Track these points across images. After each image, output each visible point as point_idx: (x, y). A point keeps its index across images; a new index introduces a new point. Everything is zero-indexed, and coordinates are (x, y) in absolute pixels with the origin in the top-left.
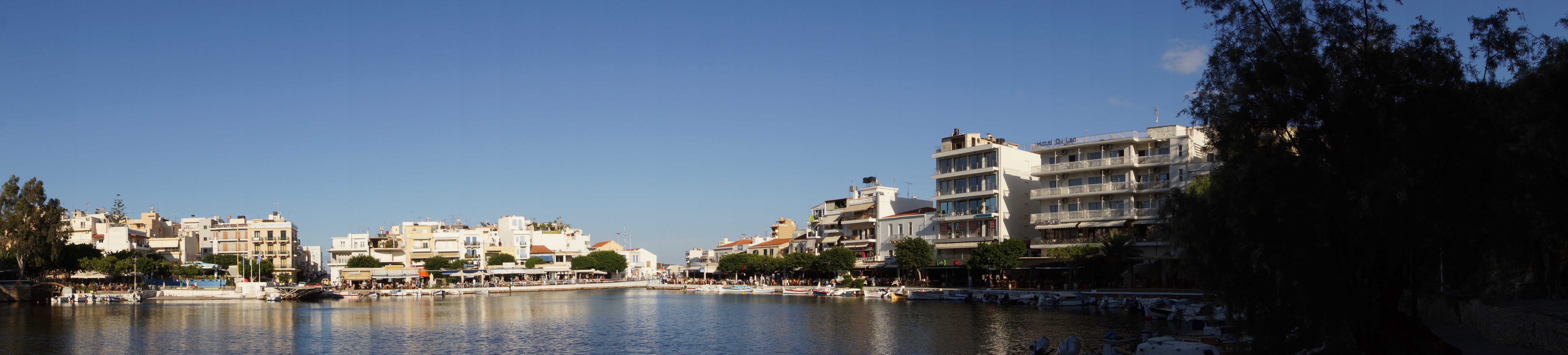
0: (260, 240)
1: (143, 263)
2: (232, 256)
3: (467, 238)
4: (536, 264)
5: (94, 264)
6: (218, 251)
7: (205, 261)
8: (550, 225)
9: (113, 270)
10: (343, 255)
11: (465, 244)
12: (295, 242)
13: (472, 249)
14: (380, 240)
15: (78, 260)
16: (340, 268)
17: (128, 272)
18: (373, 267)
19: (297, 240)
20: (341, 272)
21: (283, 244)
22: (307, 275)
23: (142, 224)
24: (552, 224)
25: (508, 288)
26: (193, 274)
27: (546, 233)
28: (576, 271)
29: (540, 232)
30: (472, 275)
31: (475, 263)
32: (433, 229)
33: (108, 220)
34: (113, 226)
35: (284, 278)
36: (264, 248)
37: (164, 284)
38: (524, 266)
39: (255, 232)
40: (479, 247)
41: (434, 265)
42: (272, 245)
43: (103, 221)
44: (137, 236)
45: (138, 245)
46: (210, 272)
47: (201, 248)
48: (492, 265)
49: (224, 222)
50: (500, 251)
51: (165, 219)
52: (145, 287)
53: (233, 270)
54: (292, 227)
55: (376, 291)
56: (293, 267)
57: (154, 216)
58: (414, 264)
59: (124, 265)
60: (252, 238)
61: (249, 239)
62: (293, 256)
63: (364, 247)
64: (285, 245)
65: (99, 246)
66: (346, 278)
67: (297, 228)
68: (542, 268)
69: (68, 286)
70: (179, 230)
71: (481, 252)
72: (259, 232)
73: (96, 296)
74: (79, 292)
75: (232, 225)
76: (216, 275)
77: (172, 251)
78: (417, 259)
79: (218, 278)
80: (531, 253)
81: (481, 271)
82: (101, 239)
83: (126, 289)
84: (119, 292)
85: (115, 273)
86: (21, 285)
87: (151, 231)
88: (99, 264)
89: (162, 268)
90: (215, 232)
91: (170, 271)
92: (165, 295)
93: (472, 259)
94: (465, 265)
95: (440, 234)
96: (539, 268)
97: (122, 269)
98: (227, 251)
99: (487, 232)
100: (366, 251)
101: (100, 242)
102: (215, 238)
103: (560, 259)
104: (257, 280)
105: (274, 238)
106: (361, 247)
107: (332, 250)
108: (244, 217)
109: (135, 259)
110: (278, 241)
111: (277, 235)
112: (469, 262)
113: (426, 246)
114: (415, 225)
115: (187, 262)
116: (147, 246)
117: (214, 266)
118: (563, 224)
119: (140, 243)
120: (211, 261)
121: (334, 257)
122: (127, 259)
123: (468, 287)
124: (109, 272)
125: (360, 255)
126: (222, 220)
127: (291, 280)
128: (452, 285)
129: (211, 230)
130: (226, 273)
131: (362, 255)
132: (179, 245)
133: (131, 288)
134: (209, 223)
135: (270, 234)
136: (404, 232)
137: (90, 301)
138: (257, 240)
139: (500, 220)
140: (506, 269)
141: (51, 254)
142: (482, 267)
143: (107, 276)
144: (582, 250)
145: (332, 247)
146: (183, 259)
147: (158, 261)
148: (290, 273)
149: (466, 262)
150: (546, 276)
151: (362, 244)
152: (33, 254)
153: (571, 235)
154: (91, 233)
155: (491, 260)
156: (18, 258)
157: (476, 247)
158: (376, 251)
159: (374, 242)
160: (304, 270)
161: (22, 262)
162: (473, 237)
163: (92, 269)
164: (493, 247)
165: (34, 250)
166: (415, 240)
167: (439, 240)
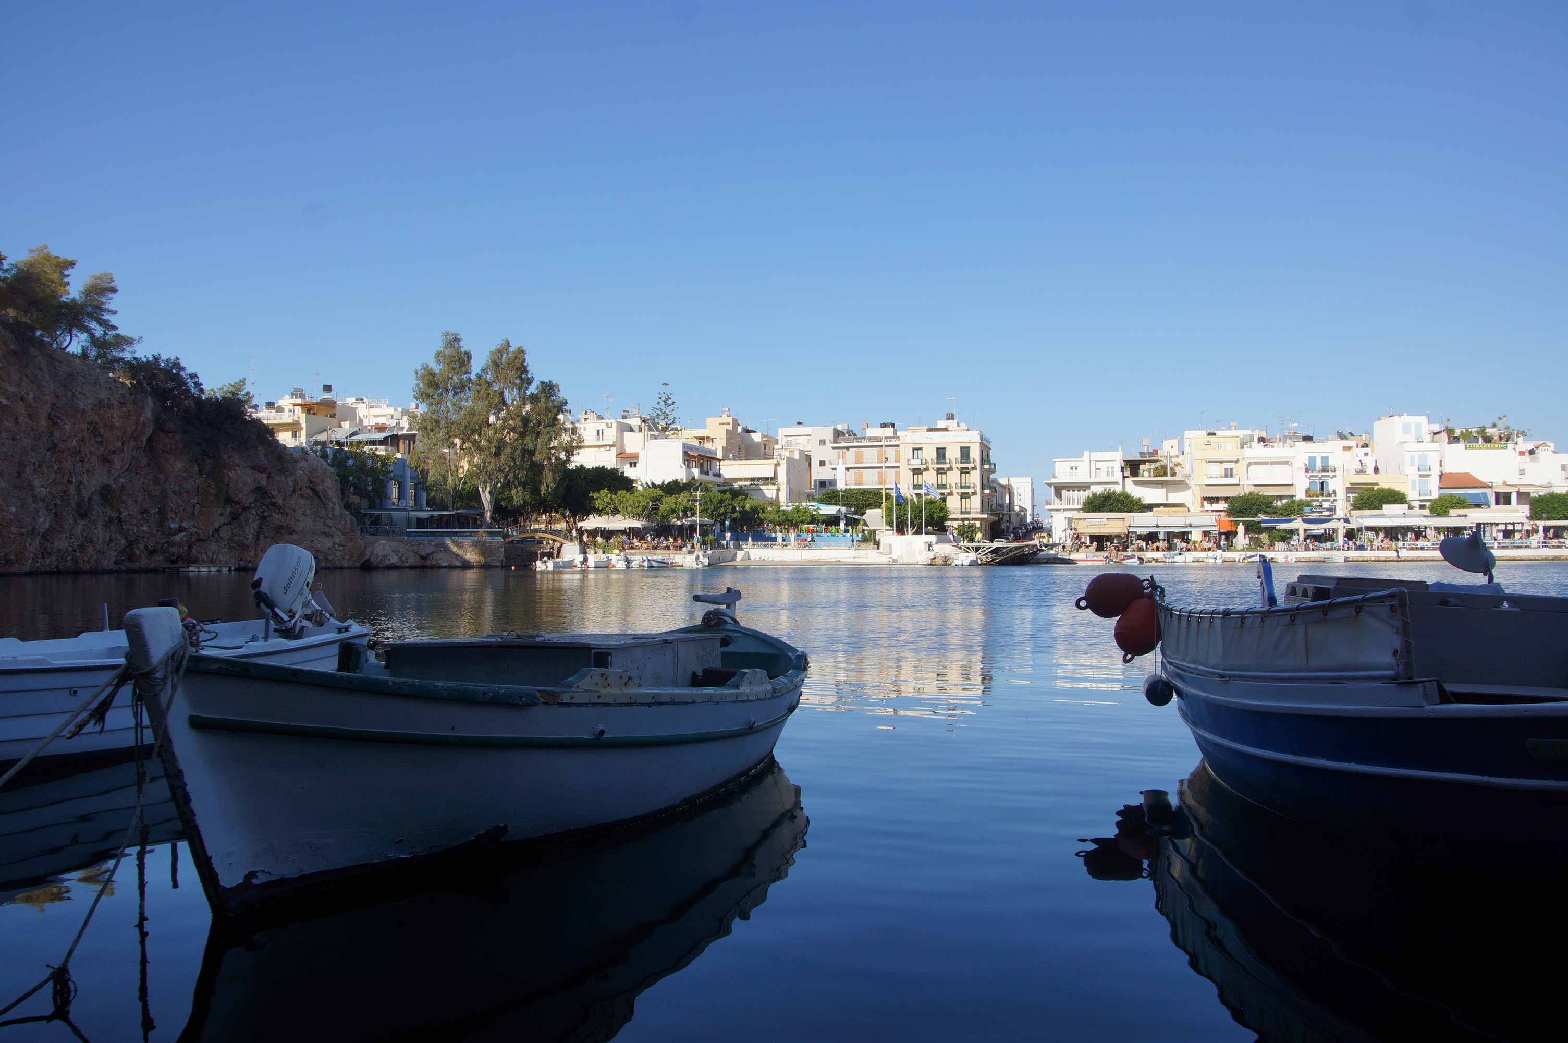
0: (922, 464)
1: (711, 502)
2: (871, 493)
3: (1310, 458)
4: (1453, 508)
6: (846, 485)
7: (821, 501)
8: (1482, 431)
9: (657, 514)
10: (1074, 491)
11: (1307, 471)
13: (1320, 479)
14: (1144, 462)
15: (591, 495)
16: (1069, 515)
17: (685, 516)
18: (1129, 511)
19: (989, 464)
20: (1070, 520)
21: (964, 471)
22: (1008, 525)
23: (709, 436)
24: (1487, 430)
25: (1394, 554)
26: (801, 523)
27: (1473, 448)
29: (1460, 446)
30: (1318, 529)
31: (1326, 505)
32: (1245, 444)
33: (647, 427)
34: (656, 439)
35: (966, 530)
36: (929, 478)
37: (750, 539)
38: (1426, 512)
39: (914, 449)
40: (1334, 476)
41: (1246, 509)
42: (945, 473)
43: (636, 429)
44: (699, 455)
45: (702, 472)
46: (832, 521)
47: (815, 480)
48: (1359, 509)
49: (856, 433)
50: (1377, 484)
51: (750, 428)
52: (716, 544)
53: (874, 517)
54: (981, 440)
55: (1136, 554)
56: (982, 512)
57: (729, 424)
58: (1207, 506)
59: (676, 504)
60: (908, 460)
61: (902, 464)
62: (982, 493)
63: (1113, 475)
64: (969, 473)
65: (629, 472)
66: (1080, 531)
67: (990, 442)
68: (1466, 516)
69: (572, 541)
70: (776, 447)
71: (1337, 484)
72: (921, 449)
73: (628, 558)
74: (596, 552)
75: (870, 439)
77: (764, 484)
78: (1212, 498)
79: (847, 531)
80: (1441, 488)
81: (1339, 520)
82: (633, 460)
83: (681, 548)
84: (667, 552)
85: (658, 519)
86: (488, 539)
87: (725, 448)
88: (631, 502)
89: (747, 511)
90: (840, 451)
91: (762, 516)
92: (752, 558)
93: (1320, 498)
94: (1306, 509)
95: (1257, 451)
96: (1460, 516)
97: (673, 511)
98: (862, 484)
99: (1349, 448)
100: (1116, 483)
101: (632, 465)
102: (841, 461)
103: (1503, 499)
104: (917, 533)
105: (947, 461)
106: (1108, 475)
107: (1053, 481)
108: (893, 426)
109: (696, 496)
110: (954, 466)
111: (953, 454)
112: (1315, 504)
113: (1229, 473)
114: (1209, 434)
115: (790, 504)
116: (719, 475)
117: (839, 510)
118: (1510, 430)
119: (705, 469)
120: (833, 502)
121: (1058, 494)
122: (682, 494)
123: (1313, 550)
124: (648, 517)
125: (1105, 490)
126: (853, 430)
127: (979, 534)
128: (1280, 545)
129: (834, 448)
130: (862, 522)
131: (1110, 489)
132: (775, 473)
133: (689, 546)
134: (829, 435)
135: (941, 453)
136: (1187, 450)
137: (620, 565)
138: (916, 464)
139: (1376, 424)
140: (1390, 517)
141: (541, 482)
142: (1340, 513)
143: (643, 523)
144: (1554, 483)
145: (1054, 477)
146: (783, 497)
147: (738, 500)
148: (978, 524)
149: (1308, 504)
151: (1104, 470)
152: (509, 482)
153: (1527, 454)
154: (614, 450)
155: (1356, 499)
156: (480, 490)
157: (1329, 476)
158: (1136, 483)
159: (1133, 467)
160: (1002, 519)
161: (488, 496)
162: (1322, 458)
163: (616, 511)
164: (1362, 475)
165: (511, 475)
166: (1209, 462)
167: (1256, 463)
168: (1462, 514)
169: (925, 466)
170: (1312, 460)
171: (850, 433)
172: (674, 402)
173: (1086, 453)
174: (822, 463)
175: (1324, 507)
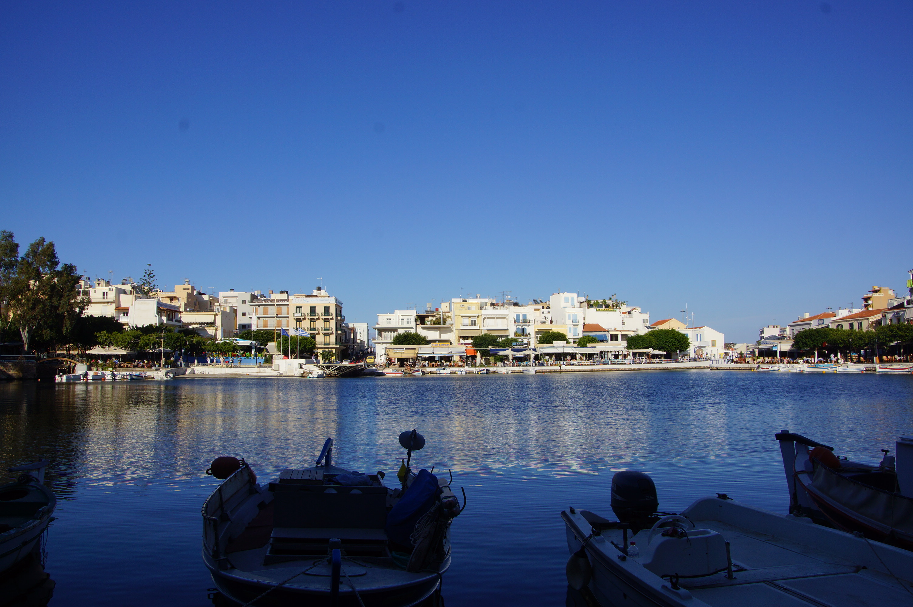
0: (301, 316)
1: (172, 338)
2: (271, 333)
3: (516, 315)
4: (589, 343)
5: (114, 339)
6: (257, 327)
7: (242, 338)
8: (604, 302)
9: (137, 346)
10: (388, 332)
11: (515, 322)
12: (339, 318)
13: (522, 326)
14: (428, 316)
15: (95, 334)
16: (385, 346)
17: (154, 348)
18: (419, 345)
19: (341, 316)
20: (386, 349)
21: (326, 320)
22: (352, 352)
23: (176, 297)
24: (607, 301)
25: (559, 368)
26: (228, 351)
27: (600, 311)
28: (631, 351)
29: (593, 310)
30: (521, 354)
31: (525, 341)
32: (482, 306)
33: (135, 291)
34: (140, 299)
35: (327, 356)
36: (306, 324)
37: (196, 361)
38: (576, 345)
39: (297, 307)
40: (529, 325)
41: (482, 343)
42: (315, 322)
43: (128, 292)
44: (167, 309)
45: (169, 319)
46: (247, 349)
47: (239, 324)
48: (542, 343)
49: (265, 297)
50: (551, 330)
51: (201, 292)
52: (174, 365)
53: (272, 346)
54: (336, 302)
55: (421, 369)
56: (336, 344)
57: (189, 289)
58: (462, 341)
59: (149, 340)
60: (294, 314)
61: (290, 315)
62: (336, 333)
63: (411, 323)
64: (329, 321)
65: (123, 319)
66: (390, 356)
67: (342, 304)
68: (595, 347)
69: (82, 362)
70: (216, 304)
71: (531, 330)
72: (301, 307)
73: (116, 373)
74: (95, 369)
75: (273, 300)
76: (253, 352)
77: (208, 327)
78: (465, 337)
79: (256, 355)
80: (584, 332)
81: (530, 349)
82: (125, 311)
83: (152, 367)
84: (143, 369)
85: (138, 349)
86: (26, 361)
87: (185, 304)
88: (121, 339)
89: (196, 344)
90: (255, 307)
91: (203, 347)
92: (196, 372)
93: (522, 337)
94: (514, 344)
95: (489, 311)
96: (592, 347)
97: (147, 344)
98: (267, 327)
99: (538, 310)
100: (412, 328)
101: (124, 315)
102: (254, 313)
103: (614, 338)
104: (296, 358)
105: (317, 314)
106: (408, 323)
107: (377, 326)
108: (287, 292)
109: (163, 334)
110: (321, 317)
111: (320, 310)
112: (519, 340)
113: (474, 323)
114: (464, 301)
115: (223, 339)
116: (179, 321)
117: (252, 343)
118: (618, 302)
119: (171, 317)
120: (248, 338)
121: (380, 334)
122: (154, 334)
123: (517, 366)
124: (132, 348)
125: (406, 332)
126: (263, 295)
127: (333, 358)
128: (500, 364)
129: (251, 305)
130: (265, 350)
131: (408, 332)
132: (215, 320)
133: (157, 365)
134: (248, 297)
135: (313, 310)
136: (452, 309)
137: (109, 378)
138: (298, 316)
139: (551, 297)
140: (557, 348)
141: (62, 326)
142: (532, 346)
143: (128, 351)
144: (639, 329)
145: (378, 324)
146: (219, 335)
147: (190, 336)
148: (334, 351)
149: (516, 341)
150: (599, 355)
151: (406, 320)
152: (41, 325)
153: (627, 313)
154: (113, 305)
155: (541, 338)
156: (21, 330)
157: (526, 325)
158: (423, 328)
159: (421, 319)
160: (349, 348)
161: (26, 334)
162: (523, 315)
163: (110, 344)
164: (544, 325)
165: (42, 321)
166: (463, 317)
167: (488, 318)
168: (593, 346)
169: (303, 317)
170: (518, 316)
171: (262, 296)
172: (154, 276)
173: (396, 311)
174: (244, 314)
175: (524, 342)
